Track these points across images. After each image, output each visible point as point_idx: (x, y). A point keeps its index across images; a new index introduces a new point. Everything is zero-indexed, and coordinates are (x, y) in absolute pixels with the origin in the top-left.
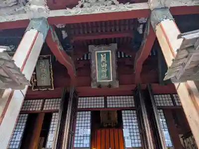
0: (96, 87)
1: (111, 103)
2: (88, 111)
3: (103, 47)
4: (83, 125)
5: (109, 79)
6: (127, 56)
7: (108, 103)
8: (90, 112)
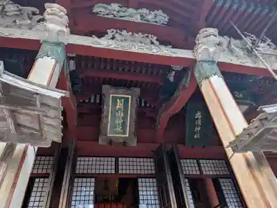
0: (105, 143)
1: (124, 167)
2: (91, 178)
3: (121, 91)
4: (83, 198)
5: (124, 133)
6: (148, 105)
7: (120, 167)
8: (93, 180)
